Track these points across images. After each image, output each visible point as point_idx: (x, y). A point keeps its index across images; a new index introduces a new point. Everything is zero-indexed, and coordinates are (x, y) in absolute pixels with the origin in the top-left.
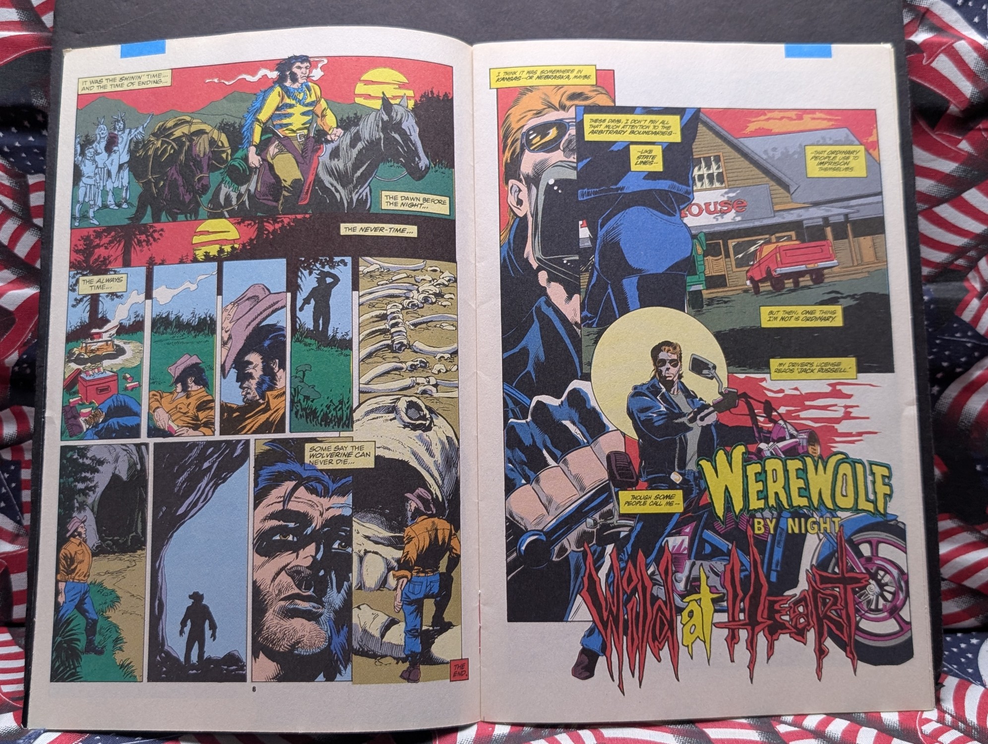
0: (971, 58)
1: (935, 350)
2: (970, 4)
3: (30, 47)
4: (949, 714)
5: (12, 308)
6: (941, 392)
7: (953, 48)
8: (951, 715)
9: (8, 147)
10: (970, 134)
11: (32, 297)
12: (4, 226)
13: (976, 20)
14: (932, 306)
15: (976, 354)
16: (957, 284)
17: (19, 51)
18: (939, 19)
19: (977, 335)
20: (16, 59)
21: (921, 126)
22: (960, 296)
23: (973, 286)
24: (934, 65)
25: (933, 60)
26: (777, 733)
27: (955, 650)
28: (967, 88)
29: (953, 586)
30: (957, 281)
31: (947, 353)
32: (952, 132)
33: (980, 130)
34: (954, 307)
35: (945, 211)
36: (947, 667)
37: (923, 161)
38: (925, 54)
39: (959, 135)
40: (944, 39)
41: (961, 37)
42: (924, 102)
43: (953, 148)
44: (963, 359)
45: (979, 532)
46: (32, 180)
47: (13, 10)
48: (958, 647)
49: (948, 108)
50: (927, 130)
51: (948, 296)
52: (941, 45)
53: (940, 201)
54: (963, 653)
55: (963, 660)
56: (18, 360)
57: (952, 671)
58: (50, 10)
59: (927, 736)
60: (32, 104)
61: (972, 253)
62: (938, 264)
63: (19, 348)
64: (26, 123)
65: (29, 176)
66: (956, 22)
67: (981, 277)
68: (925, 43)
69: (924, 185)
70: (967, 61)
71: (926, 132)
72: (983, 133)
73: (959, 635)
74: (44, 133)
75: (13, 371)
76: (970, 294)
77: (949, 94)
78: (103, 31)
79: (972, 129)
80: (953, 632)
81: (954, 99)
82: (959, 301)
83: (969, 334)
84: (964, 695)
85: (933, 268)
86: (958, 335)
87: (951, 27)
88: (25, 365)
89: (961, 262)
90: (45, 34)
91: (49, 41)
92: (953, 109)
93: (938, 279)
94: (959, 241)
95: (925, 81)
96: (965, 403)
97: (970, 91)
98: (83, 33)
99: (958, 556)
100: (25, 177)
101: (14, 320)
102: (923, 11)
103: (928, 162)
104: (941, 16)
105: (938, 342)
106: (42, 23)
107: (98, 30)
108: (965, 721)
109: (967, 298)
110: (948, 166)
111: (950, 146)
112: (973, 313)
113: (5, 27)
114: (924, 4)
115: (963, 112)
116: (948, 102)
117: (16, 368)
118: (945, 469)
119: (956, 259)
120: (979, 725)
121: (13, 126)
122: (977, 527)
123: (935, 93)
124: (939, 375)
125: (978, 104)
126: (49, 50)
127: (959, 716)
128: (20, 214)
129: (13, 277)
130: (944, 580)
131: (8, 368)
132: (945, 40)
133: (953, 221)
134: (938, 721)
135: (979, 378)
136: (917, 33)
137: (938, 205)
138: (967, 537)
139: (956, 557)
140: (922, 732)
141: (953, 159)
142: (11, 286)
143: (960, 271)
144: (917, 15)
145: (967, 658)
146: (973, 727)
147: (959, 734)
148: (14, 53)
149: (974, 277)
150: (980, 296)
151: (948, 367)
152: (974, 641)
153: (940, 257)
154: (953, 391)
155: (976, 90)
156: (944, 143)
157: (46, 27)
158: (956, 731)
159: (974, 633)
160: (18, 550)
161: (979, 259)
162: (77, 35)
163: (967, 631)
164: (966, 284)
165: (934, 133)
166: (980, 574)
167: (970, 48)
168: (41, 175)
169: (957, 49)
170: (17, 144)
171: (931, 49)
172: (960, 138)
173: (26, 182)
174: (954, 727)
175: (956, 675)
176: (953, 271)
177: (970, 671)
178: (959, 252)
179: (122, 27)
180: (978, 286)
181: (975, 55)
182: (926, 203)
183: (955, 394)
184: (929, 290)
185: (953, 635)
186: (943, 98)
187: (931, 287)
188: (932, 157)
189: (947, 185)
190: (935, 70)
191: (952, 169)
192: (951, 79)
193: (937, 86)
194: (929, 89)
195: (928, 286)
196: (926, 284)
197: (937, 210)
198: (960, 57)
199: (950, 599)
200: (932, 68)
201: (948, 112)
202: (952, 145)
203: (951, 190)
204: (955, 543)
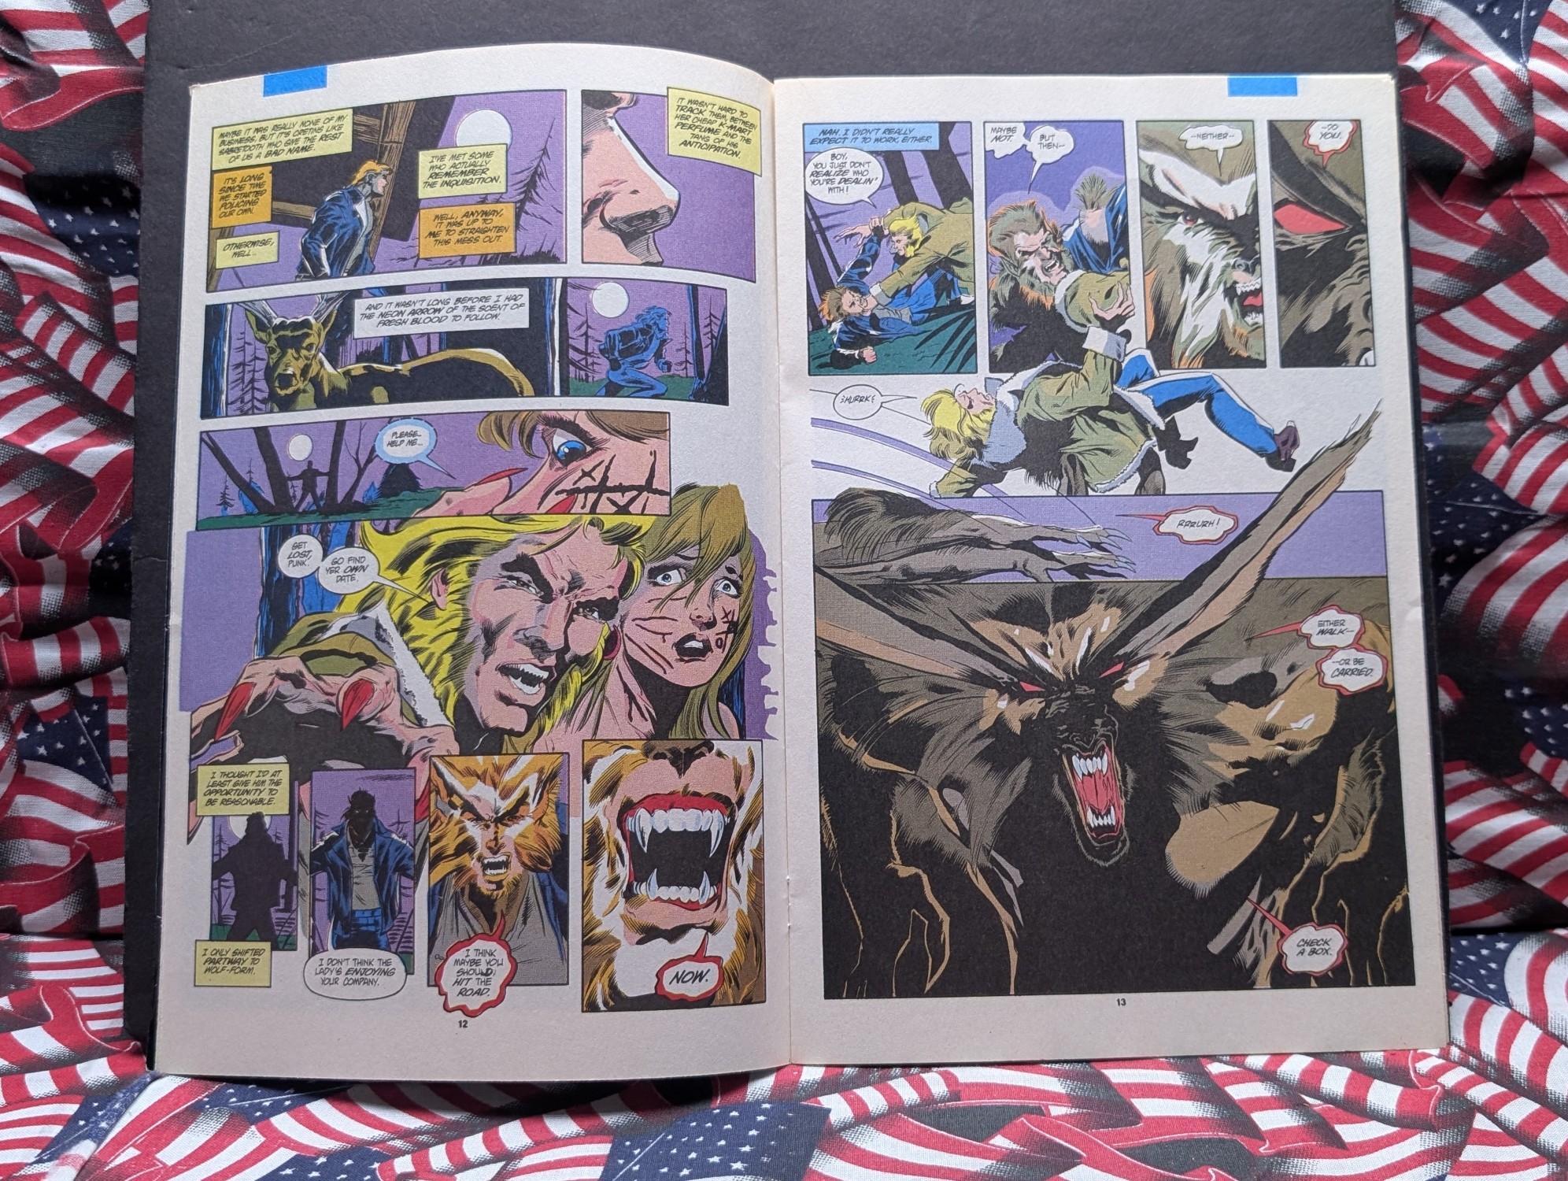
0: (1497, 92)
1: (1443, 522)
2: (1496, 11)
3: (110, 89)
4: (1456, 1046)
5: (91, 473)
6: (1453, 584)
7: (1470, 76)
8: (1460, 1048)
9: (81, 237)
10: (1496, 203)
11: (120, 457)
12: (77, 353)
13: (1505, 34)
14: (1439, 458)
15: (1505, 527)
16: (1476, 425)
17: (95, 94)
18: (1450, 33)
19: (1505, 500)
20: (90, 106)
21: (1423, 193)
22: (1481, 443)
23: (1500, 428)
24: (1442, 102)
25: (1440, 96)
26: (1208, 1074)
27: (1472, 958)
28: (1491, 136)
29: (1471, 865)
30: (1478, 420)
31: (1461, 526)
32: (1467, 201)
33: (1509, 197)
34: (1472, 457)
35: (1460, 318)
36: (1459, 982)
37: (1427, 244)
38: (1428, 87)
39: (1480, 205)
40: (1457, 64)
41: (1482, 61)
42: (1427, 157)
43: (1471, 225)
44: (1485, 535)
45: (1509, 787)
46: (116, 284)
47: (84, 34)
48: (1478, 954)
49: (1462, 166)
50: (1432, 198)
51: (1463, 442)
52: (1452, 72)
53: (1451, 303)
54: (1483, 962)
55: (1483, 972)
56: (101, 551)
57: (1465, 986)
58: (140, 32)
59: (1422, 1076)
60: (114, 173)
61: (1498, 379)
62: (1449, 395)
63: (102, 532)
64: (106, 201)
65: (112, 279)
66: (1475, 37)
67: (1512, 414)
68: (1428, 70)
69: (1428, 279)
70: (1490, 96)
71: (1432, 202)
72: (1515, 202)
73: (1480, 937)
74: (134, 214)
75: (94, 566)
76: (1495, 440)
77: (1463, 145)
78: (219, 64)
79: (1498, 196)
80: (1471, 932)
81: (1472, 153)
82: (1479, 450)
83: (1494, 497)
84: (1481, 1020)
85: (1440, 401)
86: (1478, 499)
87: (1468, 46)
88: (112, 558)
89: (1482, 392)
90: (133, 69)
91: (140, 79)
92: (1470, 167)
93: (1448, 418)
94: (1479, 362)
95: (1428, 126)
96: (1488, 599)
97: (1495, 141)
98: (189, 67)
99: (1478, 822)
100: (106, 280)
101: (93, 490)
102: (1426, 22)
103: (1435, 245)
104: (1454, 30)
105: (1448, 509)
106: (128, 52)
108: (1478, 1055)
109: (1490, 445)
110: (1462, 252)
111: (1465, 222)
112: (1500, 467)
113: (73, 57)
114: (1428, 12)
115: (1484, 171)
116: (1463, 157)
117: (98, 562)
118: (1461, 696)
119: (1475, 389)
120: (1498, 1060)
121: (86, 205)
122: (1507, 780)
123: (1443, 143)
124: (1450, 559)
125: (1505, 159)
126: (139, 93)
127: (1472, 1048)
128: (100, 335)
129: (91, 428)
130: (1457, 857)
131: (87, 561)
132: (1458, 65)
133: (1470, 333)
134: (1439, 1057)
135: (1507, 562)
136: (1417, 54)
137: (1449, 309)
138: (1491, 795)
139: (1475, 824)
140: (1415, 1071)
141: (1471, 241)
142: (88, 440)
143: (1479, 405)
144: (1417, 29)
145: (1489, 969)
146: (1490, 1063)
147: (1469, 1073)
148: (88, 96)
149: (1502, 415)
150: (1510, 442)
151: (1462, 546)
152: (1501, 946)
153: (1451, 385)
154: (1470, 582)
155: (1504, 139)
156: (1457, 217)
157: (133, 58)
158: (1465, 1069)
159: (1502, 934)
160: (105, 828)
161: (1510, 387)
162: (181, 71)
163: (1492, 932)
164: (1489, 425)
165: (1442, 203)
166: (1510, 848)
167: (1494, 77)
168: (130, 277)
169: (1476, 79)
170: (94, 232)
171: (1437, 79)
172: (1481, 209)
173: (108, 288)
174: (1463, 1063)
175: (1471, 993)
176: (1471, 406)
177: (1492, 986)
178: (1480, 377)
180: (1507, 427)
181: (1502, 87)
182: (1430, 307)
183: (1473, 586)
184: (1435, 433)
185: (1471, 938)
186: (1456, 151)
187: (1439, 430)
188: (1441, 238)
189: (1462, 280)
190: (1443, 110)
191: (1469, 255)
192: (1468, 123)
193: (1447, 134)
194: (1435, 138)
195: (1434, 429)
196: (1430, 426)
197: (1447, 316)
198: (1480, 89)
199: (1466, 885)
200: (1439, 107)
201: (1463, 171)
202: (1469, 220)
203: (1468, 287)
204: (1474, 804)
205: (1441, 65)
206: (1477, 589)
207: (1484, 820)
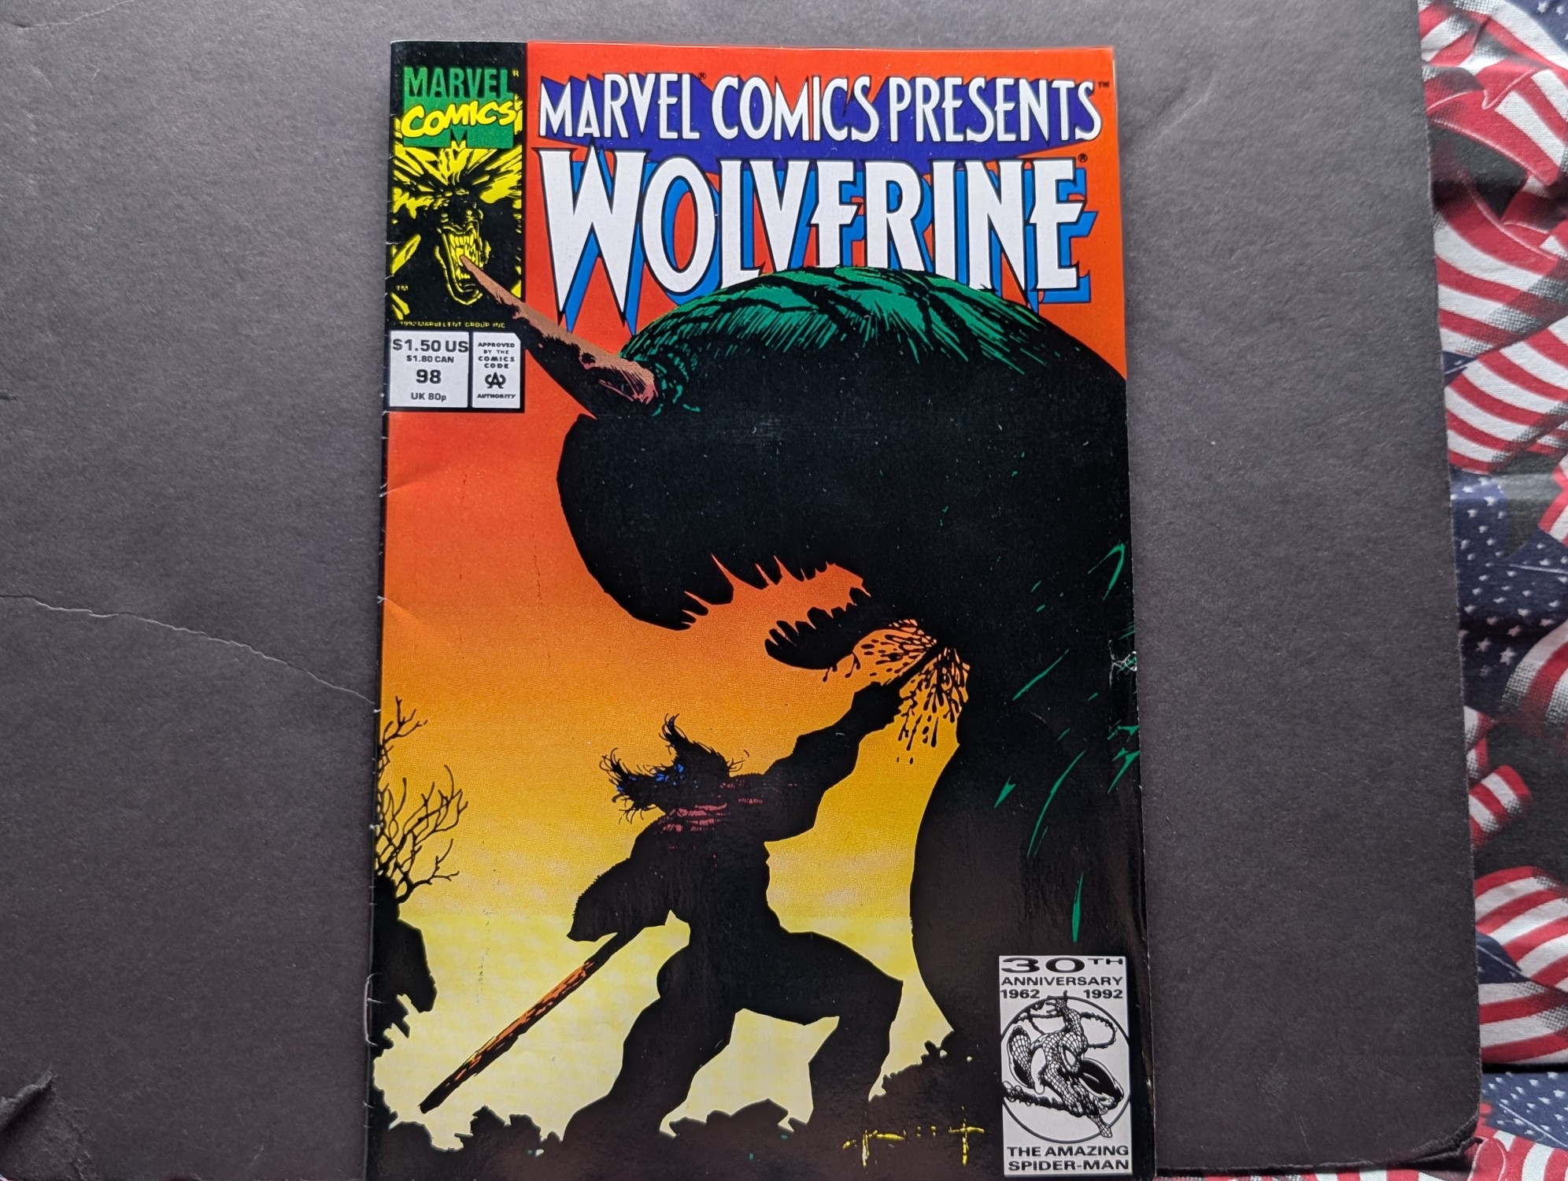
0: (1562, 100)
1: (1506, 588)
2: (1560, 10)
6: (1517, 660)
7: (1532, 82)
10: (1562, 226)
14: (1501, 514)
16: (1544, 477)
18: (1508, 34)
21: (1480, 212)
22: (1548, 497)
24: (1501, 109)
25: (1500, 102)
27: (1545, 1101)
28: (1556, 149)
29: (1540, 990)
30: (1543, 472)
31: (1526, 593)
32: (1530, 222)
34: (1539, 514)
35: (1521, 354)
36: (1533, 1130)
37: (1485, 271)
38: (1485, 92)
39: (1543, 227)
40: (1518, 67)
41: (1545, 65)
42: (1484, 171)
43: (1533, 249)
44: (1554, 604)
48: (1551, 1096)
49: (1524, 182)
50: (1489, 218)
51: (1527, 496)
52: (1511, 76)
53: (1512, 338)
57: (1540, 1135)
62: (1510, 443)
66: (1536, 39)
68: (1485, 73)
69: (1485, 311)
70: (1555, 104)
71: (1489, 222)
73: (1552, 1075)
77: (1526, 158)
79: (1564, 217)
80: (1541, 1070)
81: (1535, 167)
82: (1546, 505)
83: (1564, 561)
85: (1502, 449)
86: (1545, 563)
87: (1528, 49)
89: (1548, 440)
92: (1534, 183)
93: (1509, 469)
94: (1545, 405)
95: (1486, 135)
96: (1557, 679)
97: (1561, 154)
99: (1549, 940)
102: (1481, 21)
103: (1493, 271)
104: (1512, 30)
105: (1511, 574)
107: (56, 21)
109: (1558, 502)
110: (1524, 280)
111: (1528, 247)
114: (1484, 10)
115: (1550, 188)
116: (1525, 172)
118: (1526, 791)
119: (1540, 436)
123: (1502, 156)
124: (1514, 632)
130: (1525, 980)
132: (1518, 69)
133: (1534, 372)
136: (1471, 57)
137: (1509, 344)
139: (1545, 942)
141: (1534, 268)
143: (1547, 455)
144: (1471, 28)
151: (1528, 617)
153: (1512, 431)
154: (1536, 658)
156: (1518, 240)
164: (1555, 477)
165: (1501, 223)
167: (1560, 83)
169: (1539, 84)
171: (1495, 83)
172: (1545, 232)
175: (1548, 1142)
176: (1536, 455)
178: (1545, 423)
179: (97, 16)
181: (1567, 94)
182: (1488, 341)
183: (1540, 664)
184: (1494, 487)
185: (1540, 1075)
186: (1517, 165)
187: (1500, 482)
188: (1500, 264)
189: (1524, 311)
190: (1502, 119)
191: (1532, 284)
192: (1530, 134)
193: (1507, 145)
194: (1493, 149)
195: (1494, 481)
196: (1489, 478)
197: (1507, 352)
198: (1544, 96)
199: (1535, 1013)
200: (1497, 115)
201: (1525, 188)
202: (1533, 245)
203: (1532, 320)
204: (1543, 917)
205: (1500, 68)
206: (1545, 668)
207: (1554, 937)
